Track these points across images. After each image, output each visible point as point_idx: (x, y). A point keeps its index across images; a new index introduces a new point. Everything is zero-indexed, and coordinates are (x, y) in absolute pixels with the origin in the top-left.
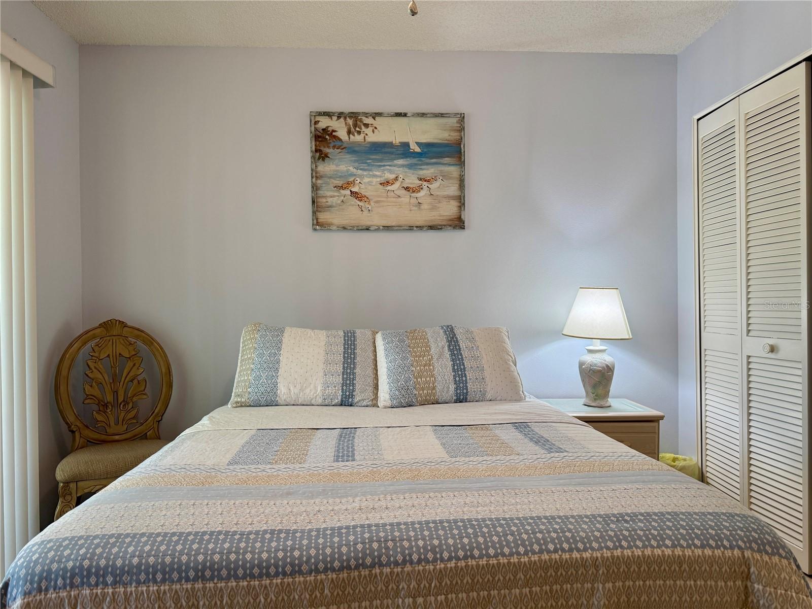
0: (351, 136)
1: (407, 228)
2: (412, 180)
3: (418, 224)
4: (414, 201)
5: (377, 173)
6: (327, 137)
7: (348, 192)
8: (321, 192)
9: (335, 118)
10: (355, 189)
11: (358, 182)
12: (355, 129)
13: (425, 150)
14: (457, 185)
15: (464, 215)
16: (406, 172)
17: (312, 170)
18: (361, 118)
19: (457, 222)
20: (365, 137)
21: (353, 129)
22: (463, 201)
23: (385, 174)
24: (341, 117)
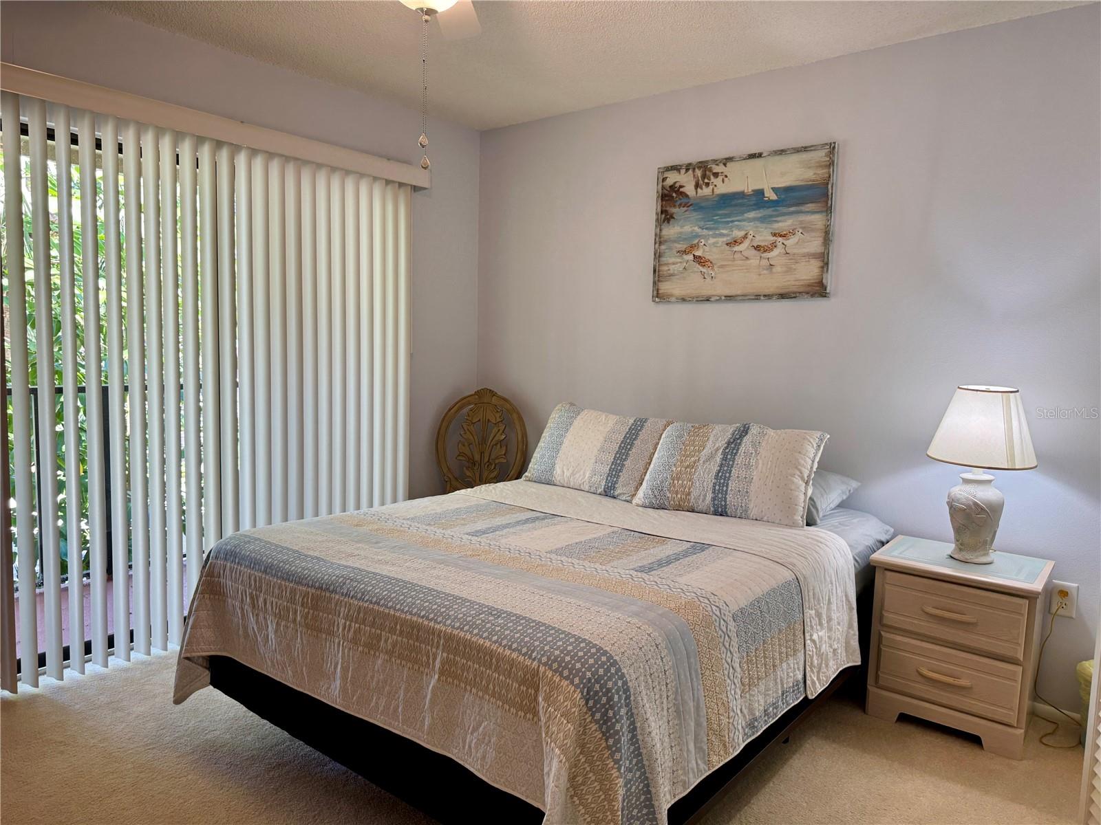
0: (699, 190)
1: (753, 298)
2: (764, 237)
3: (767, 292)
4: (764, 262)
5: (724, 232)
6: (674, 195)
7: (691, 257)
8: (663, 259)
9: (683, 171)
10: (698, 253)
11: (702, 244)
12: (703, 181)
13: (783, 196)
14: (821, 239)
15: (827, 278)
16: (757, 227)
17: (656, 235)
18: (711, 167)
19: (818, 288)
20: (713, 189)
21: (701, 182)
22: (826, 260)
23: (732, 231)
24: (689, 169)
